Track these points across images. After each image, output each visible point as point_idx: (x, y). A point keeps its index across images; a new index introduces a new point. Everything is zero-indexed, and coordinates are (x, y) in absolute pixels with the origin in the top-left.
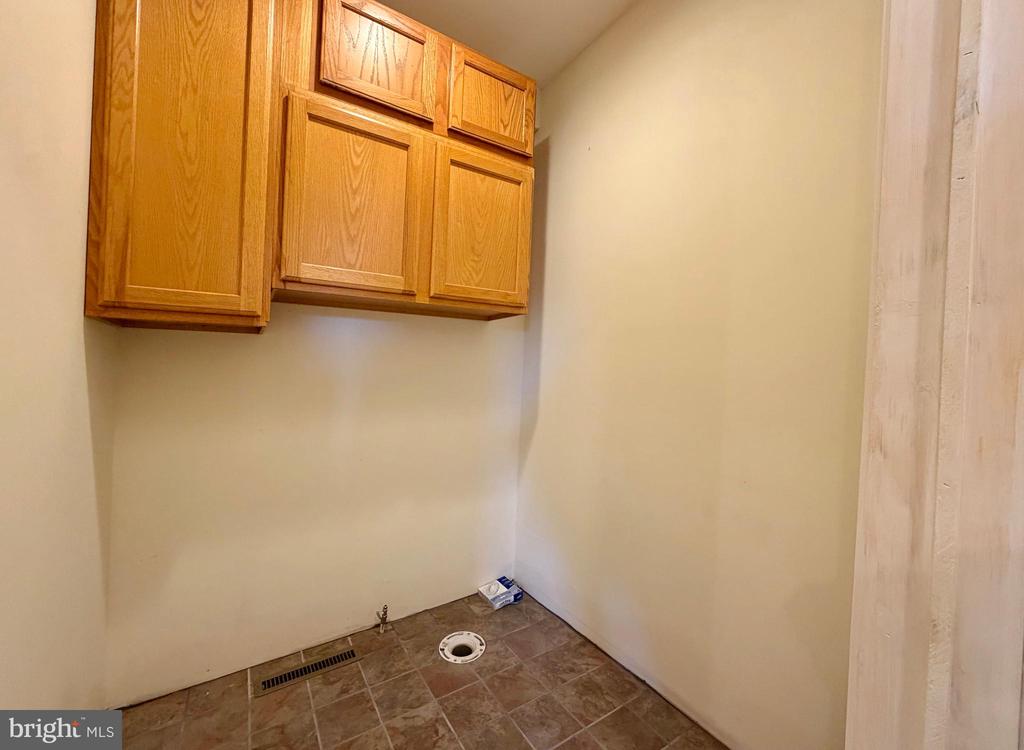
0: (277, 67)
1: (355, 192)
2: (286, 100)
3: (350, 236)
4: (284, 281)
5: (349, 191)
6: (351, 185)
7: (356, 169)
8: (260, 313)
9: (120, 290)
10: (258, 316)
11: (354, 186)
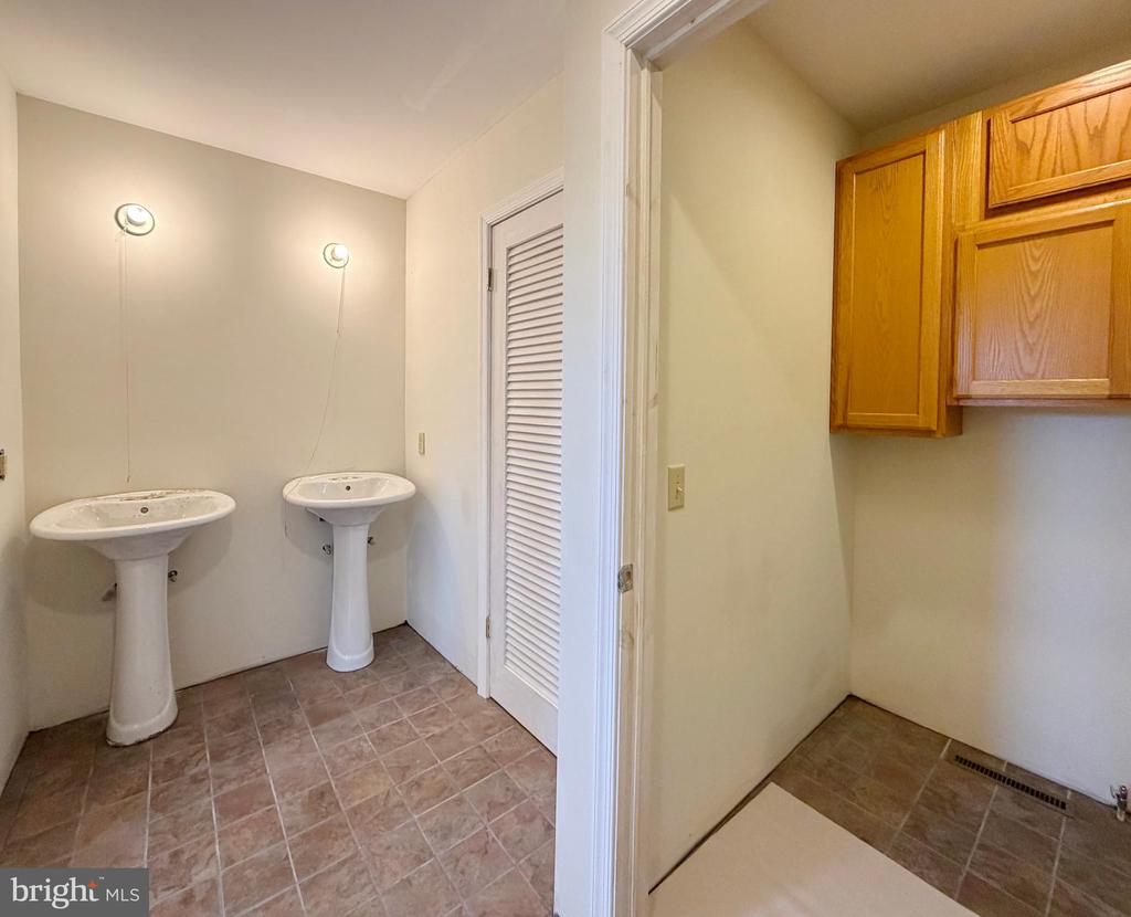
0: (947, 217)
1: (1033, 300)
2: (956, 242)
3: (1028, 343)
4: (958, 399)
5: (1026, 298)
6: (1029, 294)
7: (1034, 275)
8: (935, 428)
9: (845, 417)
10: (934, 432)
11: (1032, 293)
